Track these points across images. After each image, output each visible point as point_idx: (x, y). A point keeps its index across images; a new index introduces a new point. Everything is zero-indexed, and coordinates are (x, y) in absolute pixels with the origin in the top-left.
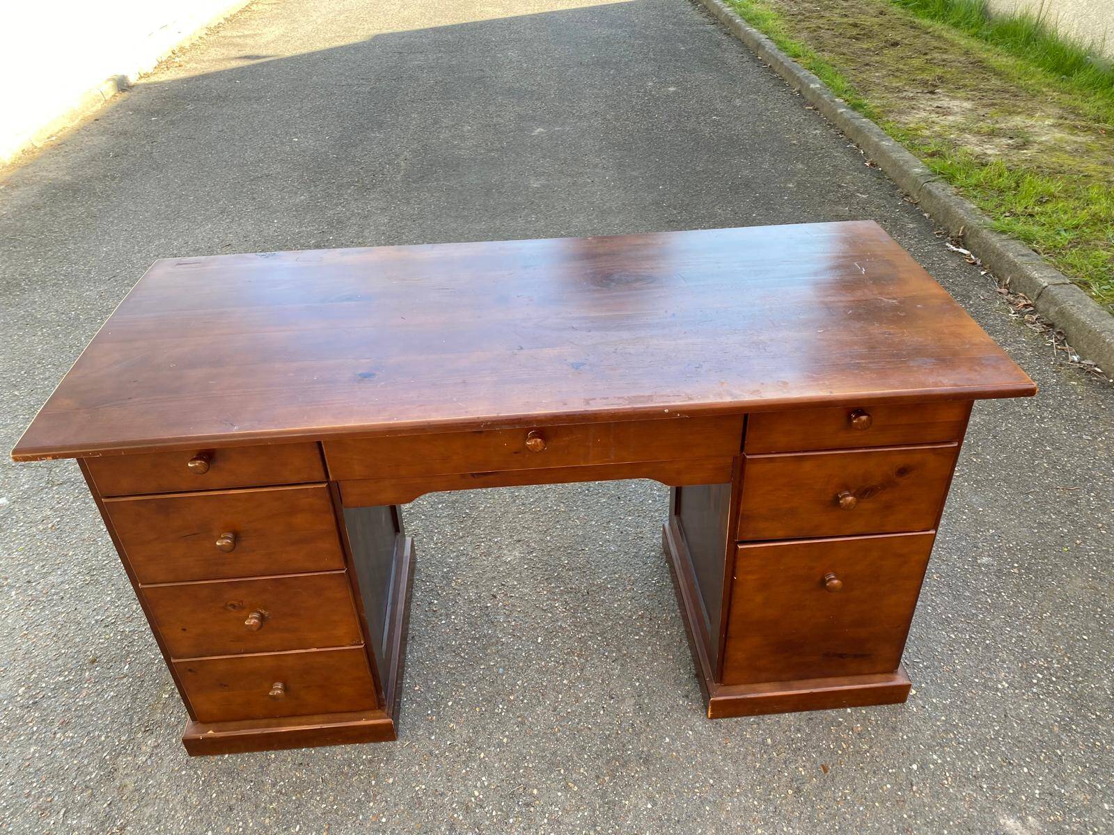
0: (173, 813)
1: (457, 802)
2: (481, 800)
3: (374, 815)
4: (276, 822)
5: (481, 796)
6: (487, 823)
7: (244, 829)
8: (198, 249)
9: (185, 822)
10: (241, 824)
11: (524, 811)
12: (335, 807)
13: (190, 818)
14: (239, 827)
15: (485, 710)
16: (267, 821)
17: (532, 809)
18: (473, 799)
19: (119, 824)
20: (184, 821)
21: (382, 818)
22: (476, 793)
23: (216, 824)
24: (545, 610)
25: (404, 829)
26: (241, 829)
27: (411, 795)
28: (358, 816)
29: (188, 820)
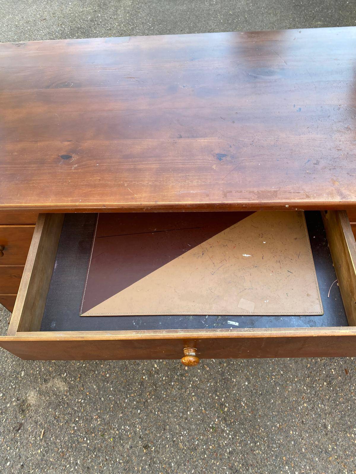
0: (6, 359)
1: (146, 370)
2: (158, 370)
3: (103, 372)
4: (55, 370)
5: (158, 368)
6: (160, 383)
7: (39, 372)
9: (12, 365)
10: (38, 369)
11: (179, 378)
12: (84, 365)
13: (14, 363)
14: (37, 371)
16: (51, 369)
17: (184, 378)
18: (154, 369)
20: (11, 364)
21: (107, 374)
22: (156, 366)
23: (26, 367)
25: (118, 381)
26: (38, 372)
27: (122, 363)
28: (95, 372)
29: (13, 364)
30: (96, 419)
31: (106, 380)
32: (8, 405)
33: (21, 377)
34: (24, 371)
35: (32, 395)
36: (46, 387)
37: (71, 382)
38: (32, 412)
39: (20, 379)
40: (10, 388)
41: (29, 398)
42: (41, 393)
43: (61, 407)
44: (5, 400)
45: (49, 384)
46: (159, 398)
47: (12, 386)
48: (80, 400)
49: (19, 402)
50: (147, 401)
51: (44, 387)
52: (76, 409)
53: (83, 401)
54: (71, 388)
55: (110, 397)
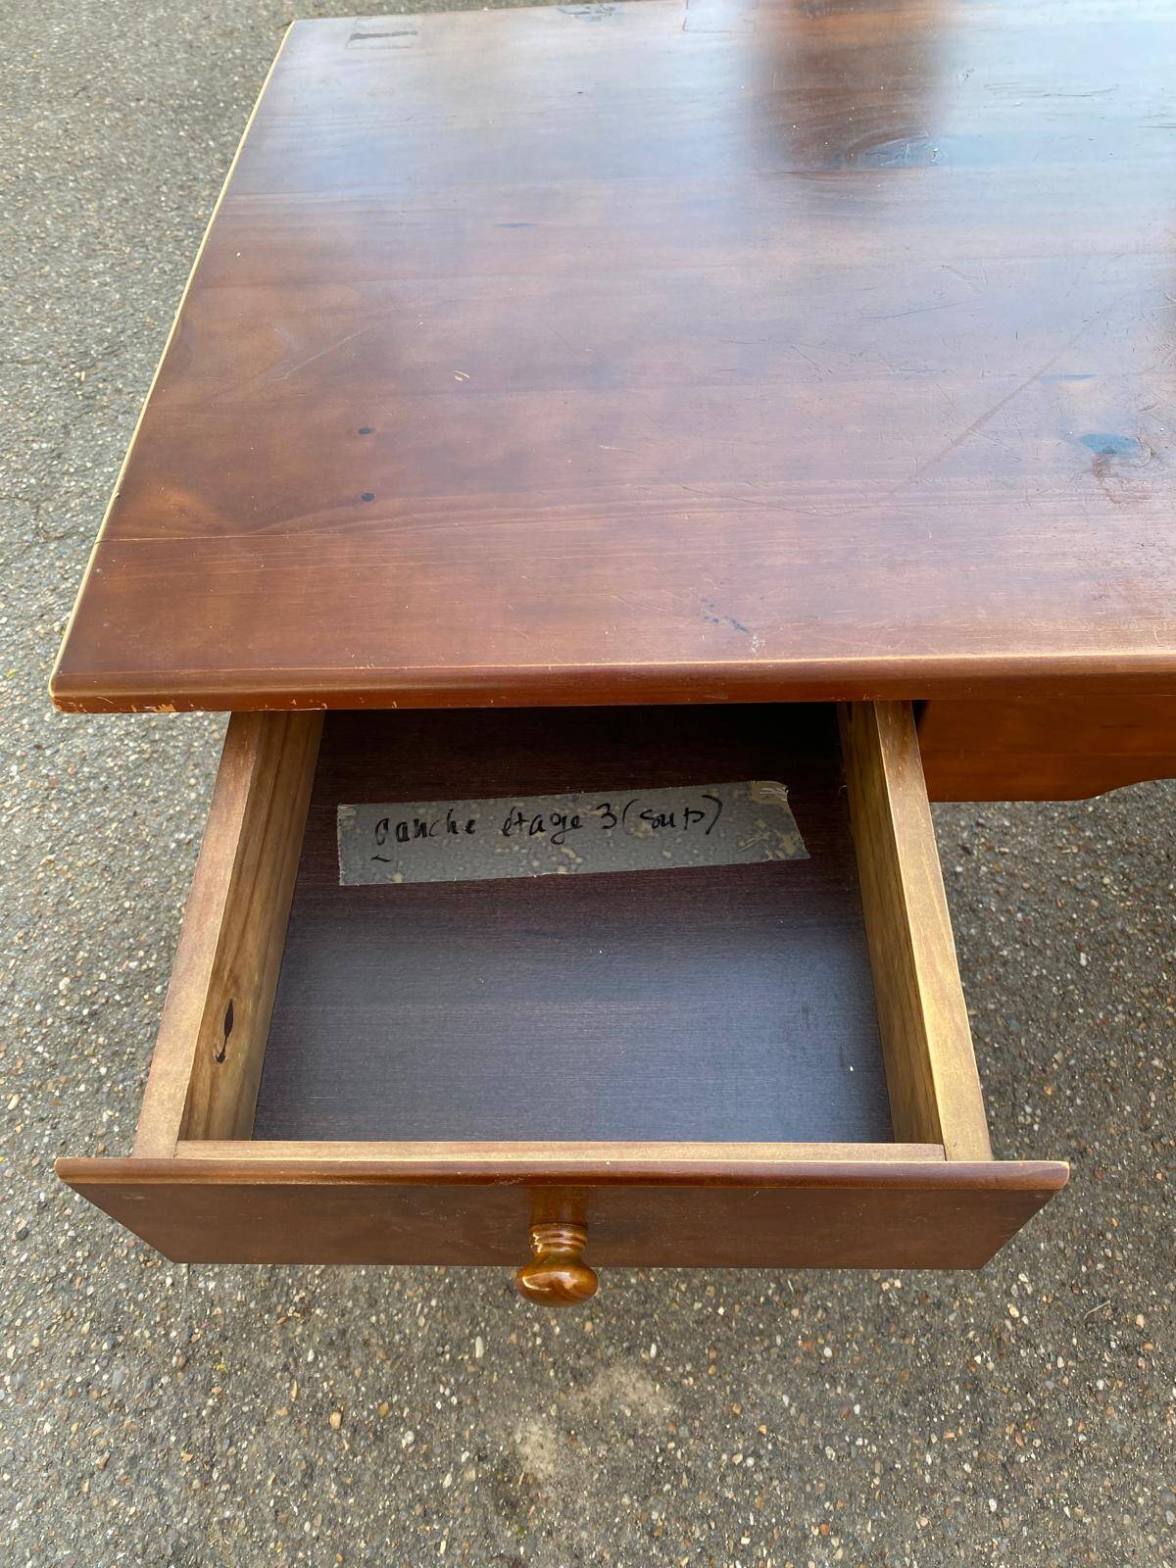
0: (397, 1286)
1: (977, 1327)
2: (1026, 1328)
3: (805, 1338)
4: (605, 1330)
5: (1025, 1320)
6: (1050, 1385)
7: (544, 1339)
8: (232, 32)
9: (426, 1310)
10: (537, 1328)
11: (1123, 1363)
12: (721, 1311)
13: (434, 1303)
14: (535, 1335)
15: (996, 1115)
16: (589, 1326)
17: (1141, 1362)
18: (1008, 1323)
19: (297, 1299)
20: (422, 1308)
21: (822, 1347)
22: (1014, 1312)
23: (487, 1321)
24: (1082, 891)
25: (875, 1377)
26: (539, 1341)
27: (874, 1301)
28: (771, 1337)
29: (431, 1308)
30: (824, 1541)
31: (823, 1372)
32: (447, 1481)
33: (473, 1360)
34: (483, 1334)
35: (534, 1438)
36: (586, 1402)
37: (685, 1381)
38: (549, 1512)
39: (471, 1369)
40: (439, 1405)
41: (527, 1450)
42: (568, 1429)
43: (667, 1487)
44: (427, 1457)
45: (598, 1391)
46: (1058, 1446)
47: (445, 1400)
48: (738, 1459)
49: (487, 1467)
50: (1012, 1460)
51: (575, 1401)
52: (730, 1495)
53: (750, 1462)
54: (690, 1405)
55: (859, 1442)
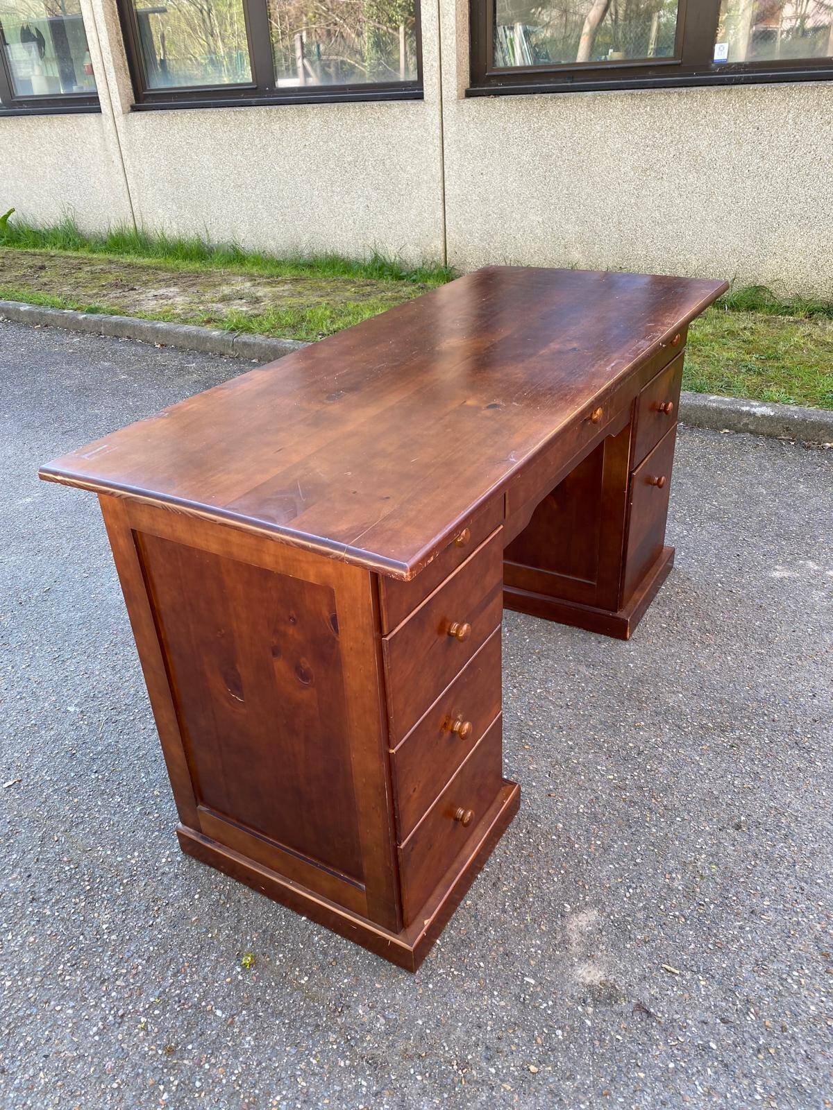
1: (611, 791)
2: (619, 777)
3: (589, 848)
4: (548, 922)
5: (615, 776)
6: (642, 781)
9: (498, 999)
10: (533, 950)
11: (644, 757)
13: (496, 993)
14: (536, 952)
15: (532, 742)
17: (645, 752)
18: (614, 781)
20: (496, 1000)
21: (595, 843)
22: (610, 777)
23: (518, 971)
25: (616, 832)
26: (539, 952)
27: (585, 817)
28: (582, 859)
29: (498, 996)
30: (672, 879)
31: (606, 849)
32: (589, 1023)
33: (534, 986)
34: (524, 975)
35: (584, 974)
36: (578, 944)
37: (587, 900)
38: (621, 981)
39: (539, 989)
40: (549, 1012)
41: (588, 980)
42: (587, 957)
43: (629, 927)
44: (573, 1029)
45: (575, 937)
46: (667, 789)
47: (548, 1007)
48: (628, 895)
49: (589, 1000)
50: (665, 806)
51: (575, 949)
52: (641, 905)
53: (631, 891)
54: (597, 902)
55: (639, 849)
